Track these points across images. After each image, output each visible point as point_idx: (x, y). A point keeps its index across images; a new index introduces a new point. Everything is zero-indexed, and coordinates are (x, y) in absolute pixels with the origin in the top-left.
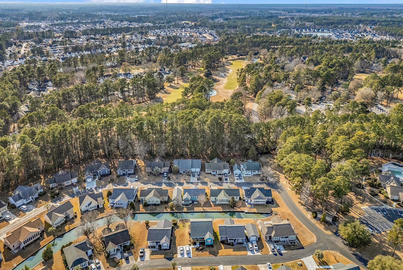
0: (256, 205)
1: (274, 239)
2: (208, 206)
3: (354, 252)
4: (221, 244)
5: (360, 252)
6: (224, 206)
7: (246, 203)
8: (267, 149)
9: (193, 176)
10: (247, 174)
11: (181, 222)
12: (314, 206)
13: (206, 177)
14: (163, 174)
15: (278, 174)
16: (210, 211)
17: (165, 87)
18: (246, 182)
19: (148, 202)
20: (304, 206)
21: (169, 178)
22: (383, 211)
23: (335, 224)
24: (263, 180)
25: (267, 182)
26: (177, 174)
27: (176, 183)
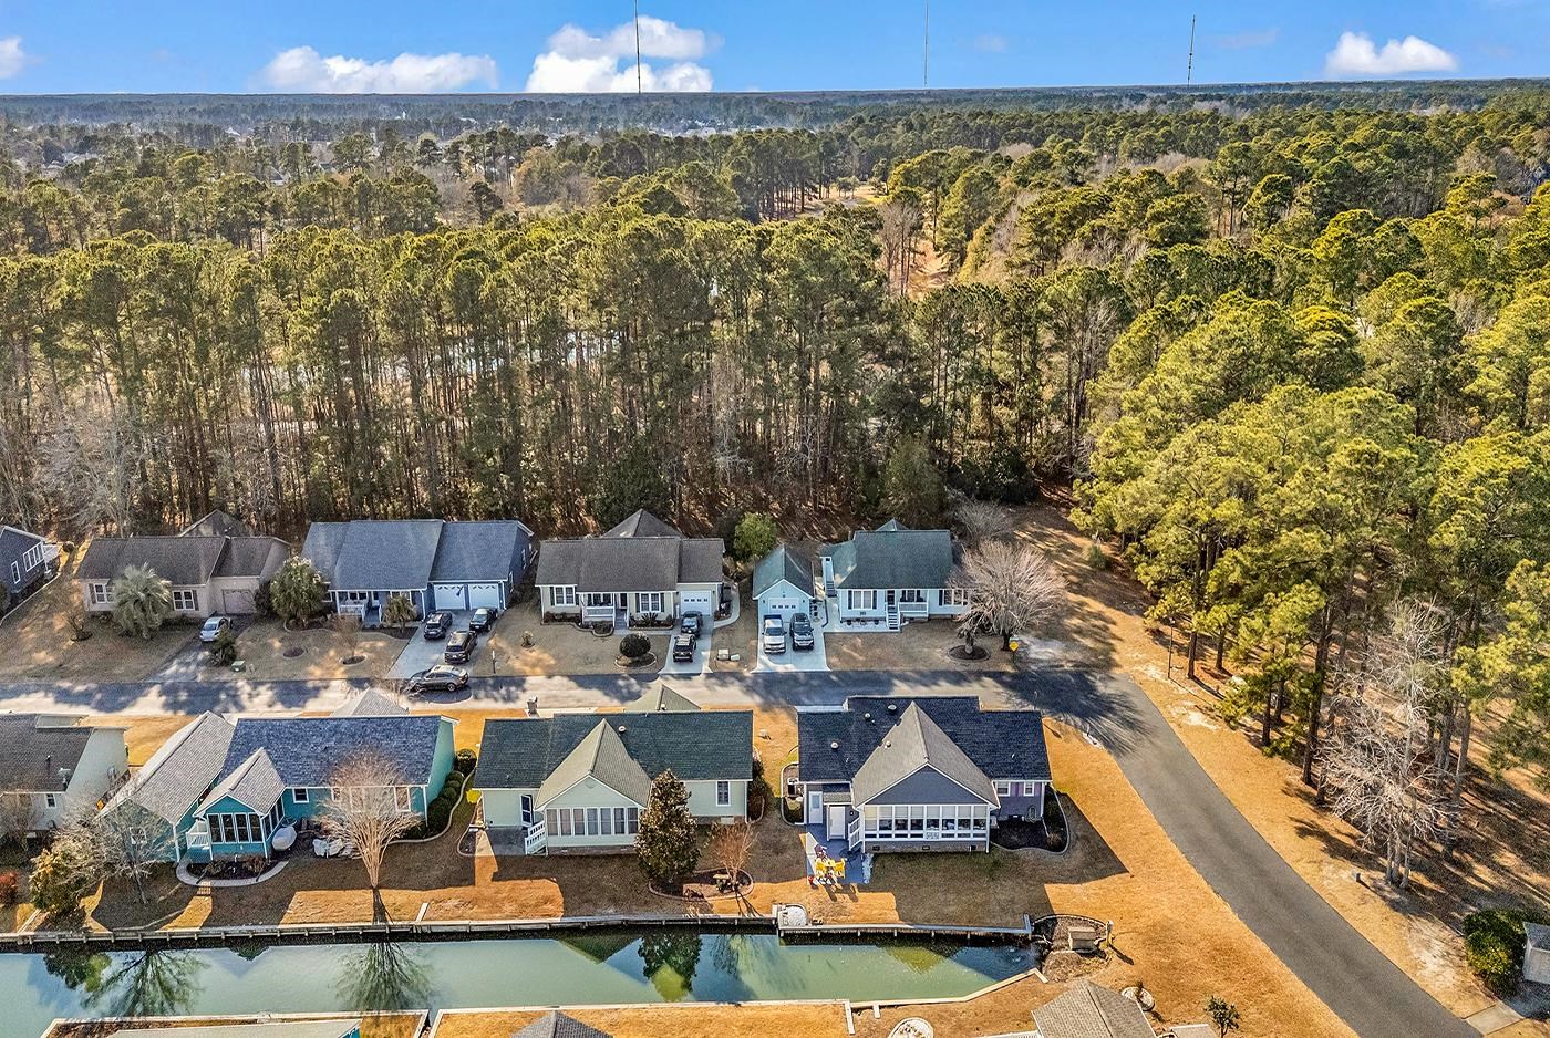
0: (892, 862)
2: (437, 871)
7: (810, 842)
8: (1018, 467)
9: (429, 638)
10: (855, 613)
12: (1455, 863)
13: (528, 644)
14: (198, 624)
15: (1099, 616)
16: (442, 923)
18: (841, 667)
20: (1368, 862)
21: (225, 656)
24: (978, 654)
25: (1009, 669)
26: (311, 626)
27: (262, 683)
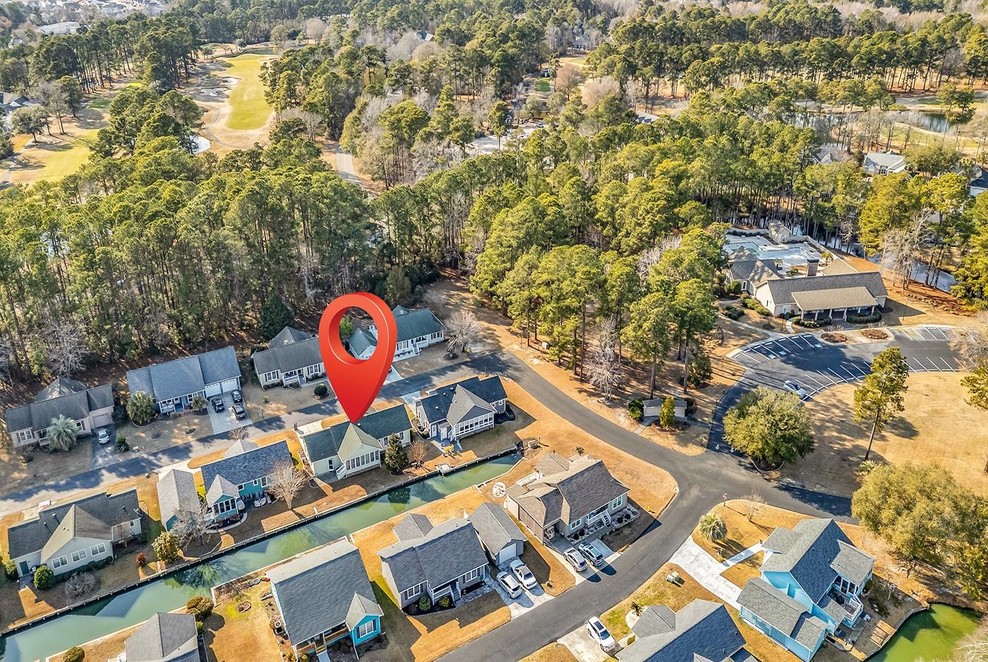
0: (467, 440)
1: (569, 529)
2: (309, 496)
3: (777, 480)
4: (410, 618)
5: (794, 476)
6: (369, 477)
7: (437, 444)
9: (218, 411)
11: (224, 597)
12: (620, 388)
13: (267, 402)
14: (94, 435)
15: (489, 329)
16: (325, 511)
17: (15, 151)
18: (407, 376)
19: (57, 565)
21: (123, 447)
22: (776, 348)
23: (695, 420)
24: (455, 357)
25: (468, 360)
26: (152, 420)
27: (157, 453)
